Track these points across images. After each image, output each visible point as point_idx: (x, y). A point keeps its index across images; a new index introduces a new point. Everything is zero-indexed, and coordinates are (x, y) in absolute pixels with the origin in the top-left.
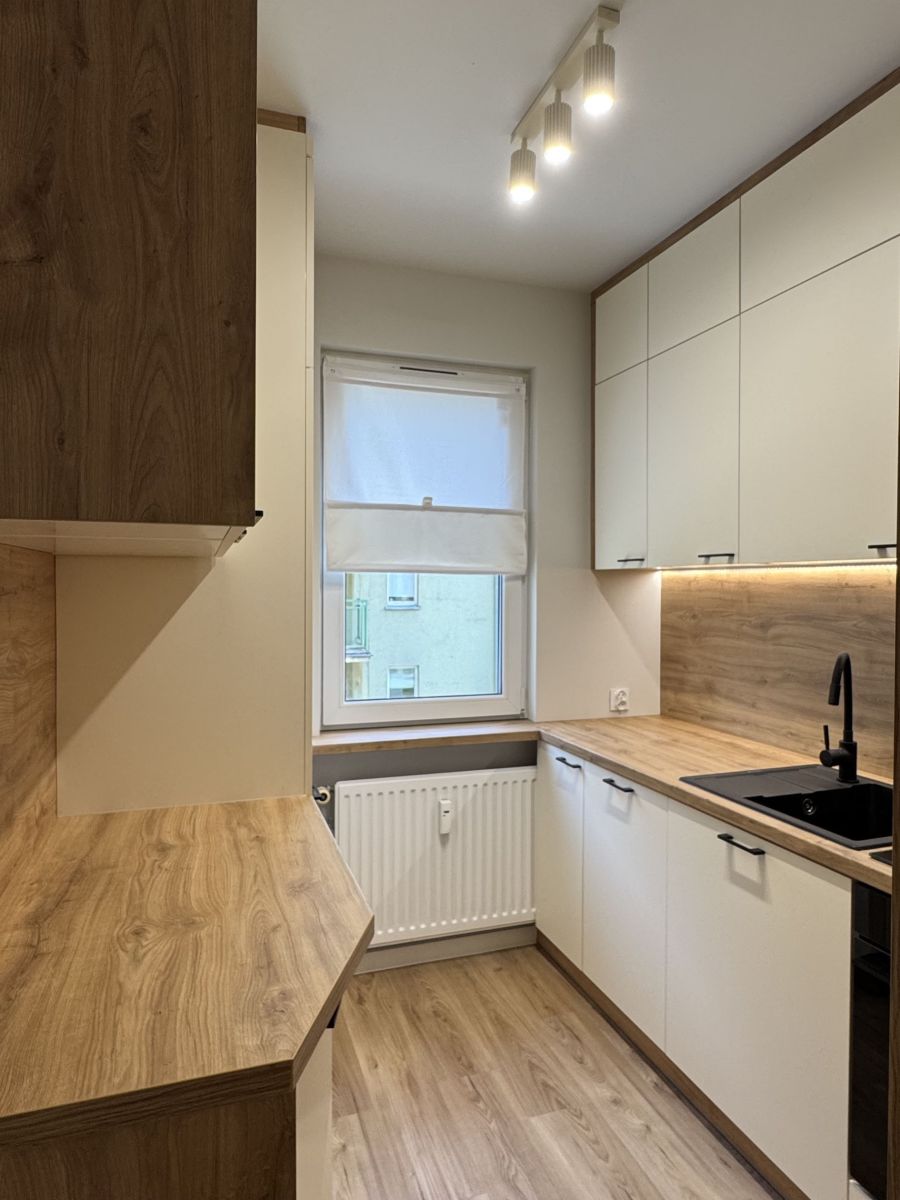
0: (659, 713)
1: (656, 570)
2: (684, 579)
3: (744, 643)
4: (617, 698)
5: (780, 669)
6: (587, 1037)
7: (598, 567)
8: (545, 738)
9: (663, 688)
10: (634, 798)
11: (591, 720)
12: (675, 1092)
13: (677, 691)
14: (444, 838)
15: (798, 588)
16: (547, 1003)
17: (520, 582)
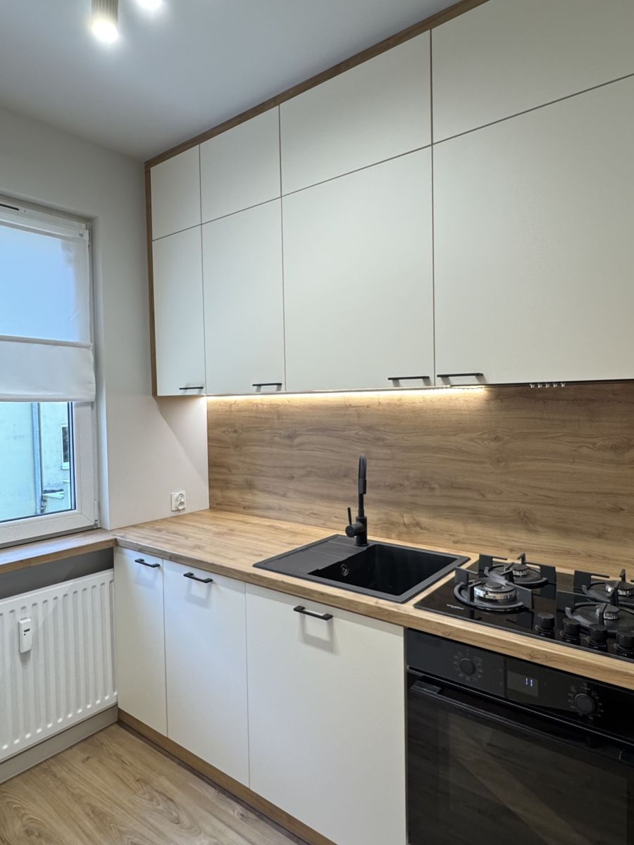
0: (207, 506)
1: (203, 396)
2: (226, 403)
3: (275, 450)
4: (177, 500)
5: (303, 468)
6: (180, 796)
7: (159, 394)
8: (121, 544)
9: (211, 487)
10: (213, 585)
11: (156, 521)
12: (258, 816)
13: (222, 489)
14: (25, 656)
15: (315, 408)
16: (138, 777)
17: (90, 408)
